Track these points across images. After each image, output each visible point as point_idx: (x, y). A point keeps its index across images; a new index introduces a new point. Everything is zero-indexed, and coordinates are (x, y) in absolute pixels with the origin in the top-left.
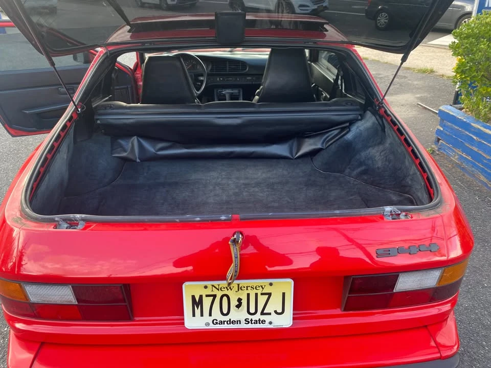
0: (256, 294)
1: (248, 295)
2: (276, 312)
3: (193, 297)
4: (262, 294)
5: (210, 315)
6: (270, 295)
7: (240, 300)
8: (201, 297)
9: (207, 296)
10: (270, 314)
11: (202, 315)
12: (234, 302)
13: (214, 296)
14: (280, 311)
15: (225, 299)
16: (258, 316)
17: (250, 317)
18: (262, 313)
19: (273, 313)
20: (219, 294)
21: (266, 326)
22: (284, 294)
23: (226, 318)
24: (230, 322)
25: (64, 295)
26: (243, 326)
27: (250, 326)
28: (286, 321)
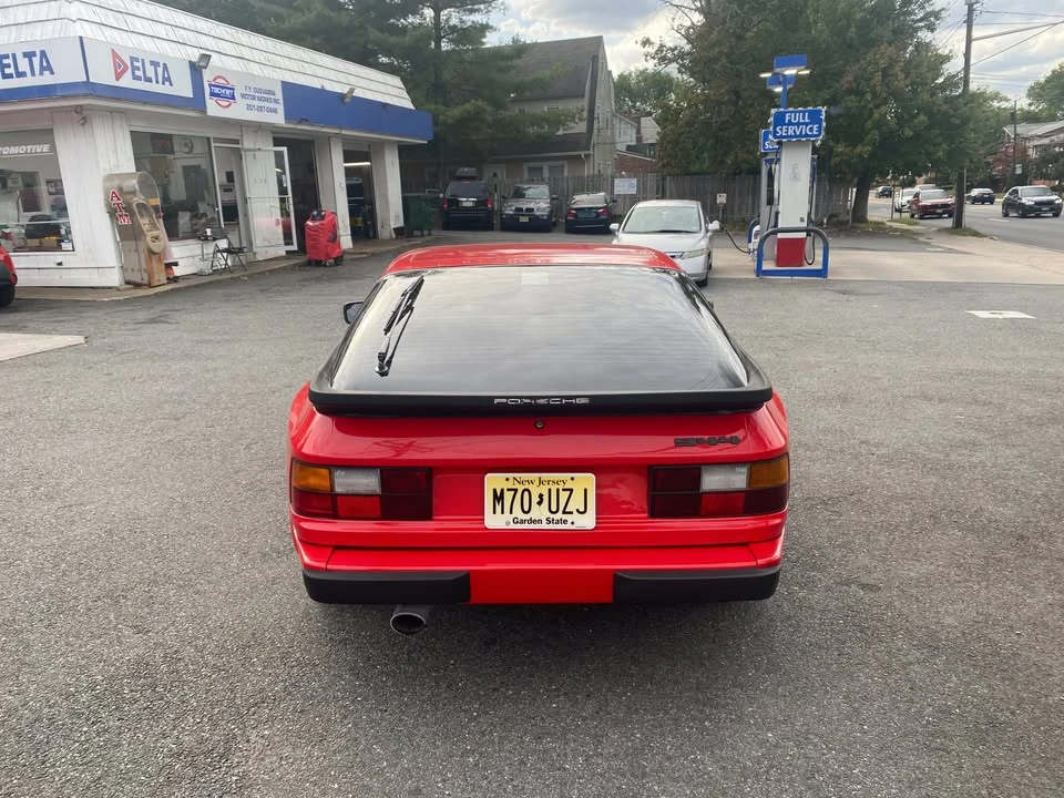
0: (558, 490)
1: (550, 490)
2: (578, 510)
3: (495, 491)
4: (564, 490)
5: (511, 513)
6: (571, 490)
7: (541, 496)
8: (502, 491)
9: (508, 490)
10: (571, 513)
11: (503, 512)
12: (535, 499)
13: (516, 490)
14: (582, 510)
15: (526, 493)
16: (559, 516)
17: (552, 516)
18: (564, 512)
19: (575, 512)
20: (520, 488)
21: (568, 526)
22: (586, 490)
23: (527, 517)
24: (532, 521)
25: (368, 483)
26: (544, 526)
27: (552, 526)
28: (588, 522)
